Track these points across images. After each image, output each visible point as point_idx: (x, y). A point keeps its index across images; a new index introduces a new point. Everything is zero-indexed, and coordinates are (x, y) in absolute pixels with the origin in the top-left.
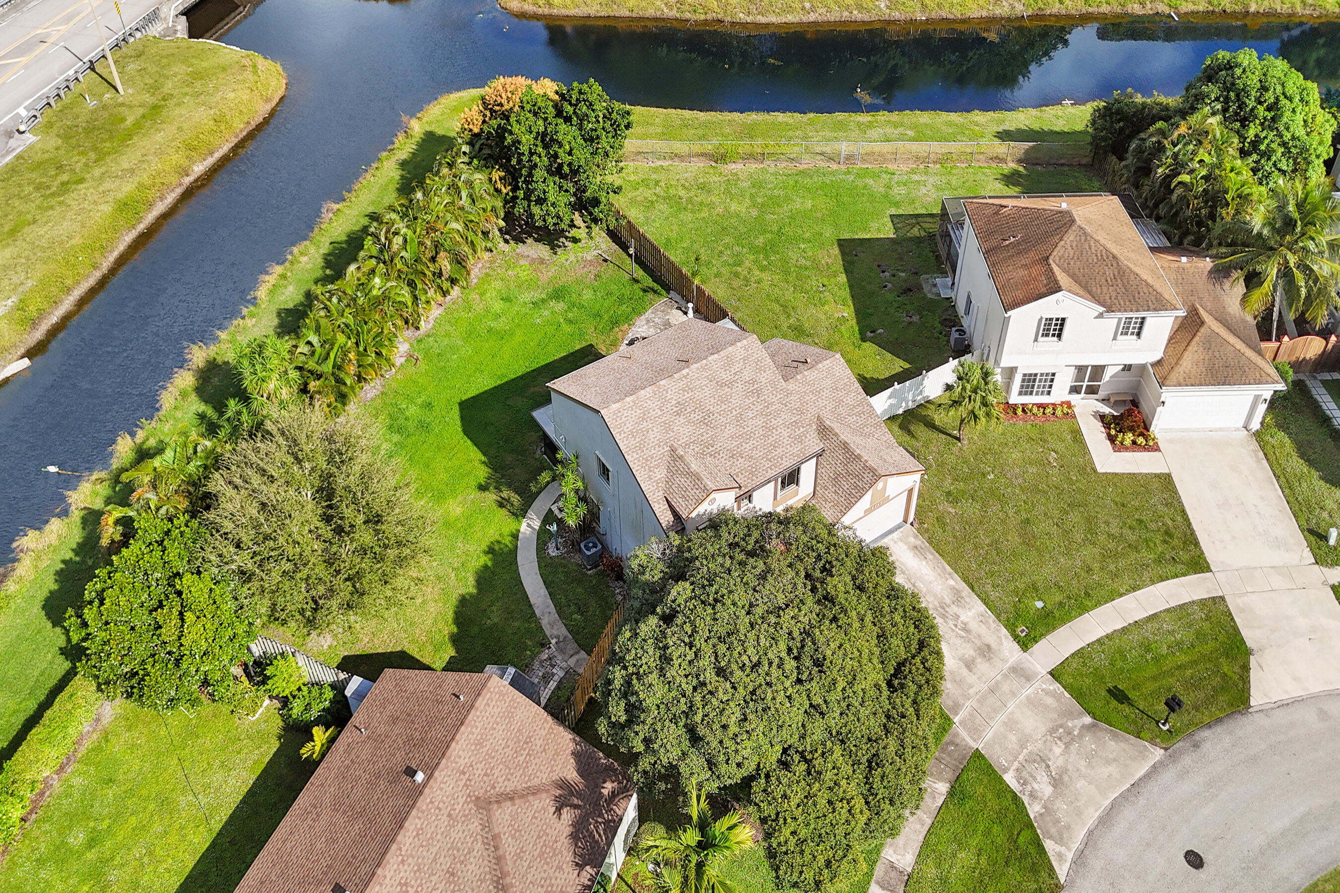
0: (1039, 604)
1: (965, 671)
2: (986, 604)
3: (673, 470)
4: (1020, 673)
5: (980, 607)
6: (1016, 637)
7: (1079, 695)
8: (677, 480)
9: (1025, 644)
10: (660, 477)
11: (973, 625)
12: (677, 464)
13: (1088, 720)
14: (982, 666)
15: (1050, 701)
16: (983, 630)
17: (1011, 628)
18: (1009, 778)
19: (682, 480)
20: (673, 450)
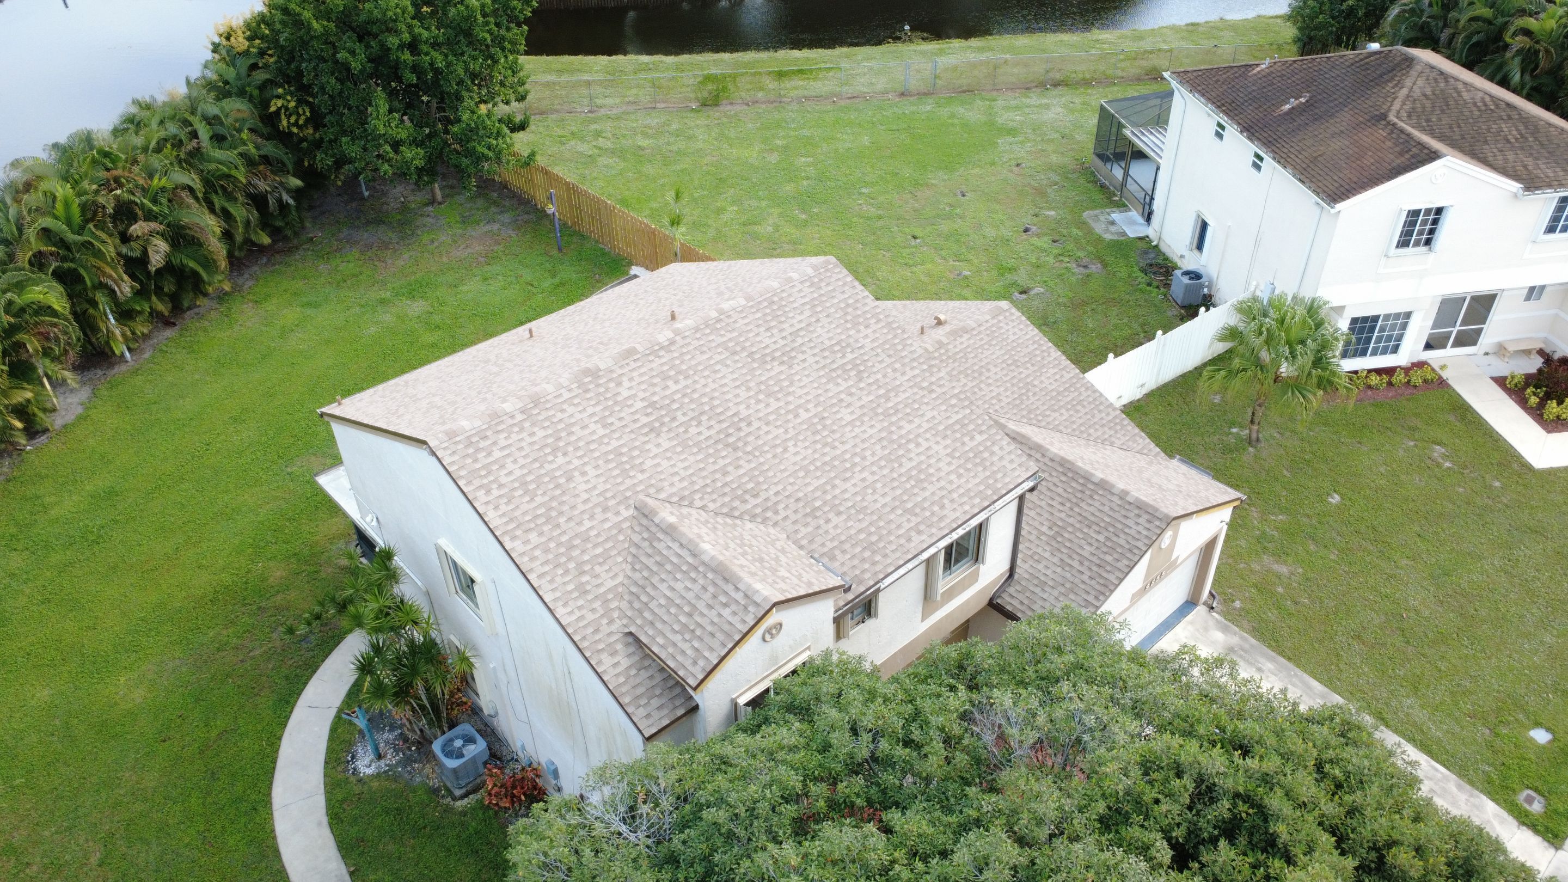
3: (650, 562)
8: (663, 587)
10: (610, 584)
12: (660, 546)
19: (679, 586)
20: (644, 513)
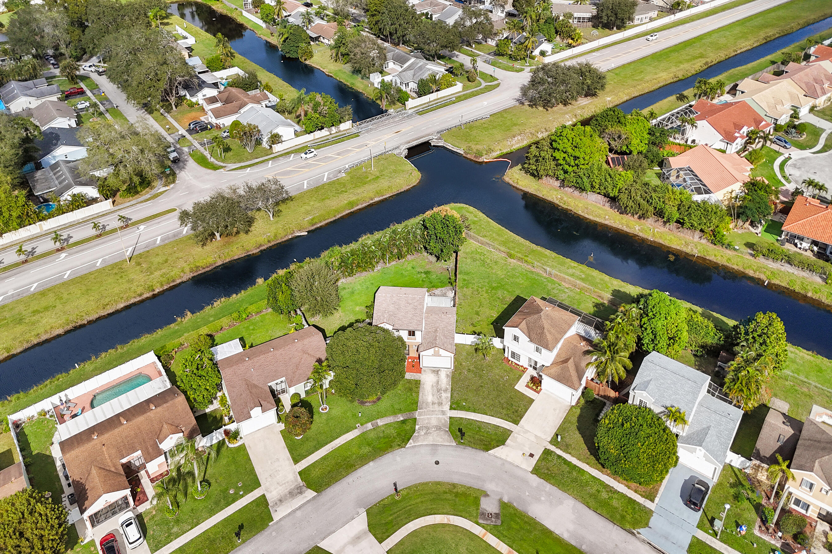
0: (464, 404)
1: (431, 404)
2: (451, 396)
3: (382, 314)
4: (443, 413)
5: (449, 395)
6: (451, 406)
7: (451, 424)
9: (451, 408)
11: (443, 397)
13: (448, 430)
14: (436, 406)
15: (443, 421)
16: (444, 400)
17: (452, 403)
18: (417, 427)
